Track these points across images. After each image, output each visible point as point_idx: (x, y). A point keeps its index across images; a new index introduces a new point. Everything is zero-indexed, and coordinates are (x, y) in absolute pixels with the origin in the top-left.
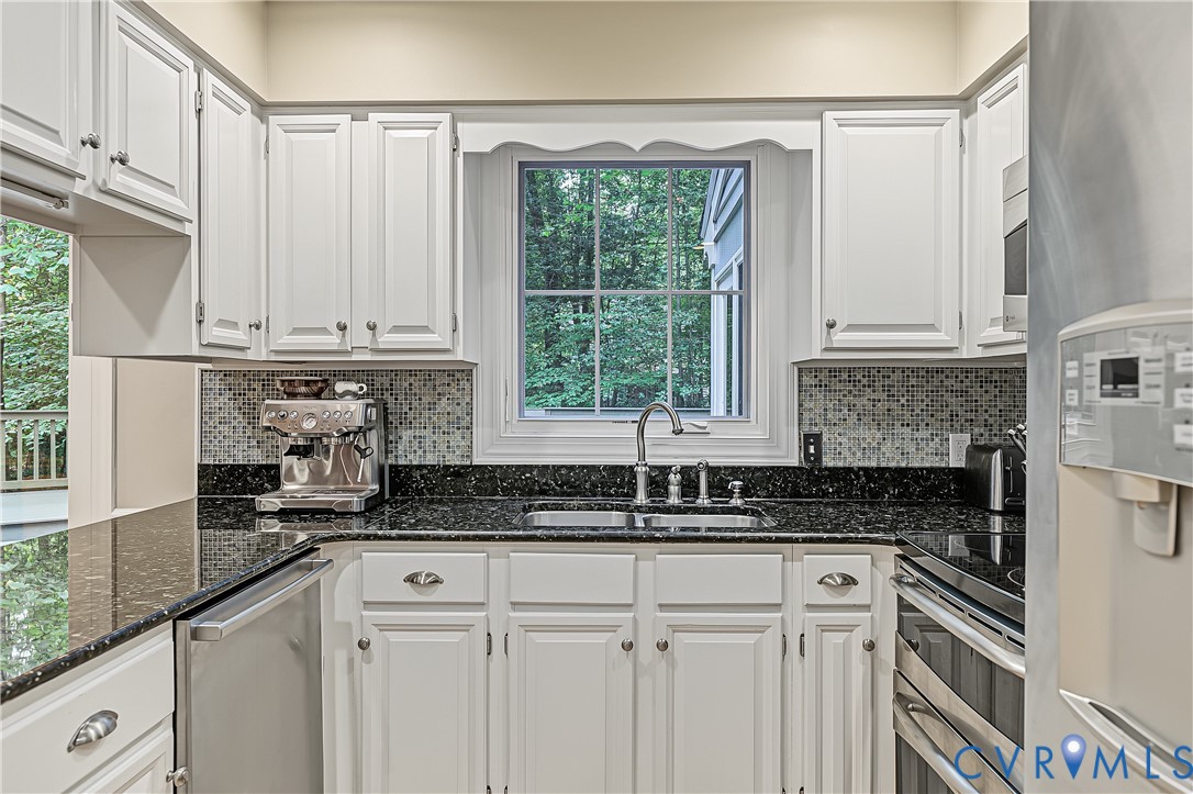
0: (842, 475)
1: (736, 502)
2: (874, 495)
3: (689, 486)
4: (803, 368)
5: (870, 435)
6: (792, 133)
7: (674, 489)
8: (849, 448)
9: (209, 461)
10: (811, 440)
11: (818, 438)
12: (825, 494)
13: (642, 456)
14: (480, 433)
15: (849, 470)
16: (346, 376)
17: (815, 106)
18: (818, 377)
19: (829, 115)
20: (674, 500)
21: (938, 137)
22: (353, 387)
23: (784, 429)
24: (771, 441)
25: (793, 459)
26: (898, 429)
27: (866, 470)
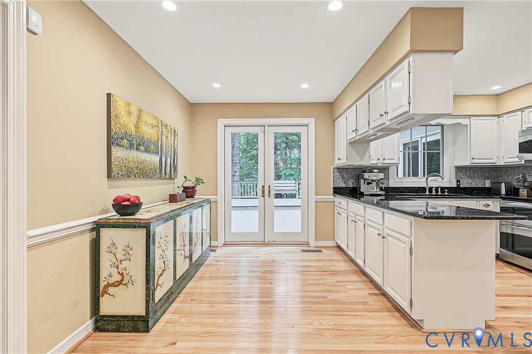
0: (465, 189)
1: (446, 193)
2: (471, 192)
3: (437, 191)
4: (456, 167)
5: (470, 181)
6: (465, 121)
7: (434, 191)
8: (466, 183)
9: (334, 186)
10: (458, 181)
11: (459, 181)
12: (462, 192)
13: (427, 184)
14: (391, 181)
15: (466, 188)
16: (376, 169)
17: (469, 116)
18: (459, 169)
19: (472, 118)
20: (434, 193)
21: (493, 122)
22: (377, 171)
23: (452, 179)
24: (450, 182)
25: (455, 186)
26: (475, 179)
27: (470, 187)
